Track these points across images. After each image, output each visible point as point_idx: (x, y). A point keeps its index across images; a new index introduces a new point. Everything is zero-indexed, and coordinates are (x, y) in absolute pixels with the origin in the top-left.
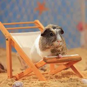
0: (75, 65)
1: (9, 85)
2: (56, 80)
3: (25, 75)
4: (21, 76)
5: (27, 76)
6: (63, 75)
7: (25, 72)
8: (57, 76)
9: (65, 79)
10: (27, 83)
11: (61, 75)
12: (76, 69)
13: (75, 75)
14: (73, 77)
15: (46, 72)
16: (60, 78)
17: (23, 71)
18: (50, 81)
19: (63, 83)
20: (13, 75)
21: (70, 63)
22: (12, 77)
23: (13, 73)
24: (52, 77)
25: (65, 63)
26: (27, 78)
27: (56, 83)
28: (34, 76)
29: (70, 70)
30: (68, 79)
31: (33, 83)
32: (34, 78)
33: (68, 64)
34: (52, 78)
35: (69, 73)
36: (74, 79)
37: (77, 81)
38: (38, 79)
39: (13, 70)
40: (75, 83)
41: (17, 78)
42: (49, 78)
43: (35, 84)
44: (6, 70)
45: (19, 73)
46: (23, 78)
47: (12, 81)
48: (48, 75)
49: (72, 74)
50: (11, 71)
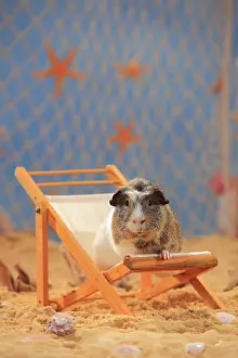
0: (201, 278)
1: (40, 321)
2: (155, 312)
3: (78, 298)
4: (69, 301)
5: (84, 300)
6: (173, 302)
7: (81, 291)
8: (158, 303)
9: (177, 311)
10: (83, 319)
11: (166, 302)
13: (201, 301)
14: (197, 307)
15: (130, 293)
16: (164, 307)
17: (76, 289)
18: (139, 316)
19: (171, 321)
20: (52, 297)
21: (190, 272)
22: (47, 302)
23: (50, 292)
24: (145, 305)
25: (177, 272)
26: (83, 306)
27: (152, 319)
28: (101, 301)
29: (189, 289)
30: (184, 311)
31: (97, 318)
32: (101, 306)
33: (183, 274)
34: (145, 309)
35: (187, 297)
36: (199, 312)
37: (206, 316)
38: (111, 310)
39: (50, 286)
40: (201, 321)
41: (59, 306)
42: (138, 307)
43: (102, 321)
44: (35, 286)
45: (65, 293)
46: (74, 306)
47: (48, 312)
48: (135, 300)
49: (195, 299)
50: (47, 287)
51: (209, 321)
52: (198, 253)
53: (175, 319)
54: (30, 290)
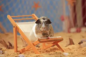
0: (59, 44)
1: (15, 56)
2: (47, 53)
3: (26, 50)
4: (23, 51)
6: (51, 50)
7: (26, 48)
8: (47, 51)
9: (53, 53)
10: (27, 56)
11: (49, 50)
12: (60, 46)
13: (59, 50)
14: (58, 51)
15: (40, 48)
16: (49, 52)
17: (25, 47)
18: (42, 54)
20: (18, 50)
21: (56, 42)
22: (17, 51)
23: (18, 49)
25: (53, 42)
26: (27, 52)
27: (46, 55)
28: (32, 51)
29: (56, 47)
31: (31, 55)
32: (32, 52)
34: (44, 52)
35: (55, 49)
36: (59, 53)
38: (35, 53)
39: (18, 47)
40: (59, 55)
41: (20, 52)
42: (42, 52)
43: (33, 56)
44: (14, 47)
45: (22, 49)
47: (17, 54)
48: (41, 50)
49: (57, 49)
50: (17, 47)
51: (61, 55)
52: (58, 37)
53: (52, 55)
54: (12, 48)
